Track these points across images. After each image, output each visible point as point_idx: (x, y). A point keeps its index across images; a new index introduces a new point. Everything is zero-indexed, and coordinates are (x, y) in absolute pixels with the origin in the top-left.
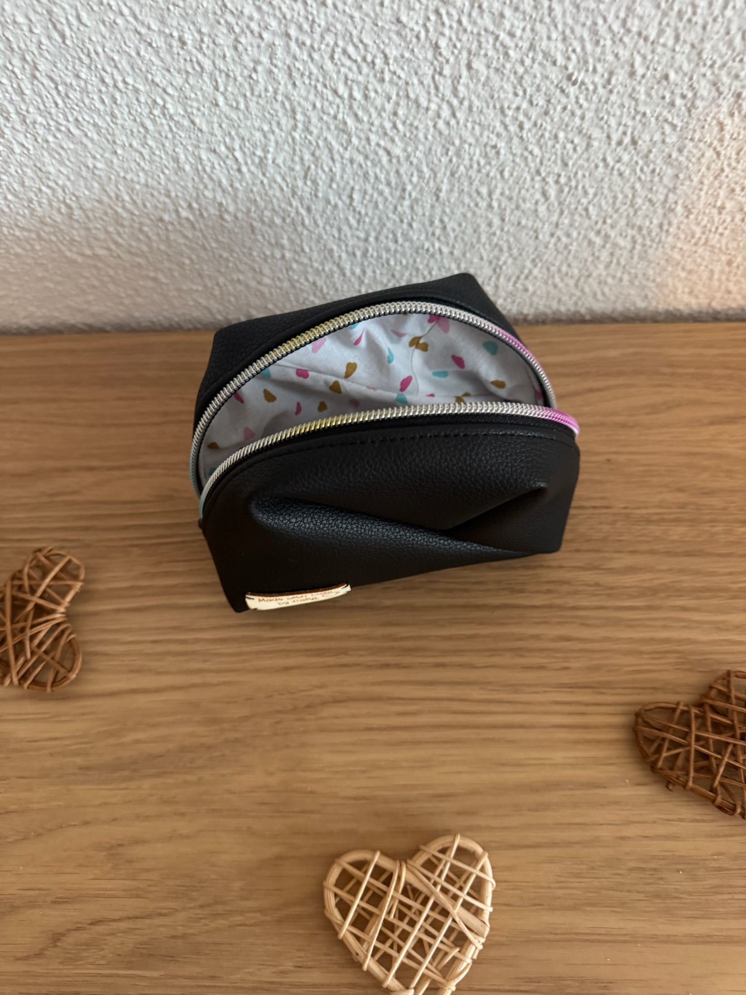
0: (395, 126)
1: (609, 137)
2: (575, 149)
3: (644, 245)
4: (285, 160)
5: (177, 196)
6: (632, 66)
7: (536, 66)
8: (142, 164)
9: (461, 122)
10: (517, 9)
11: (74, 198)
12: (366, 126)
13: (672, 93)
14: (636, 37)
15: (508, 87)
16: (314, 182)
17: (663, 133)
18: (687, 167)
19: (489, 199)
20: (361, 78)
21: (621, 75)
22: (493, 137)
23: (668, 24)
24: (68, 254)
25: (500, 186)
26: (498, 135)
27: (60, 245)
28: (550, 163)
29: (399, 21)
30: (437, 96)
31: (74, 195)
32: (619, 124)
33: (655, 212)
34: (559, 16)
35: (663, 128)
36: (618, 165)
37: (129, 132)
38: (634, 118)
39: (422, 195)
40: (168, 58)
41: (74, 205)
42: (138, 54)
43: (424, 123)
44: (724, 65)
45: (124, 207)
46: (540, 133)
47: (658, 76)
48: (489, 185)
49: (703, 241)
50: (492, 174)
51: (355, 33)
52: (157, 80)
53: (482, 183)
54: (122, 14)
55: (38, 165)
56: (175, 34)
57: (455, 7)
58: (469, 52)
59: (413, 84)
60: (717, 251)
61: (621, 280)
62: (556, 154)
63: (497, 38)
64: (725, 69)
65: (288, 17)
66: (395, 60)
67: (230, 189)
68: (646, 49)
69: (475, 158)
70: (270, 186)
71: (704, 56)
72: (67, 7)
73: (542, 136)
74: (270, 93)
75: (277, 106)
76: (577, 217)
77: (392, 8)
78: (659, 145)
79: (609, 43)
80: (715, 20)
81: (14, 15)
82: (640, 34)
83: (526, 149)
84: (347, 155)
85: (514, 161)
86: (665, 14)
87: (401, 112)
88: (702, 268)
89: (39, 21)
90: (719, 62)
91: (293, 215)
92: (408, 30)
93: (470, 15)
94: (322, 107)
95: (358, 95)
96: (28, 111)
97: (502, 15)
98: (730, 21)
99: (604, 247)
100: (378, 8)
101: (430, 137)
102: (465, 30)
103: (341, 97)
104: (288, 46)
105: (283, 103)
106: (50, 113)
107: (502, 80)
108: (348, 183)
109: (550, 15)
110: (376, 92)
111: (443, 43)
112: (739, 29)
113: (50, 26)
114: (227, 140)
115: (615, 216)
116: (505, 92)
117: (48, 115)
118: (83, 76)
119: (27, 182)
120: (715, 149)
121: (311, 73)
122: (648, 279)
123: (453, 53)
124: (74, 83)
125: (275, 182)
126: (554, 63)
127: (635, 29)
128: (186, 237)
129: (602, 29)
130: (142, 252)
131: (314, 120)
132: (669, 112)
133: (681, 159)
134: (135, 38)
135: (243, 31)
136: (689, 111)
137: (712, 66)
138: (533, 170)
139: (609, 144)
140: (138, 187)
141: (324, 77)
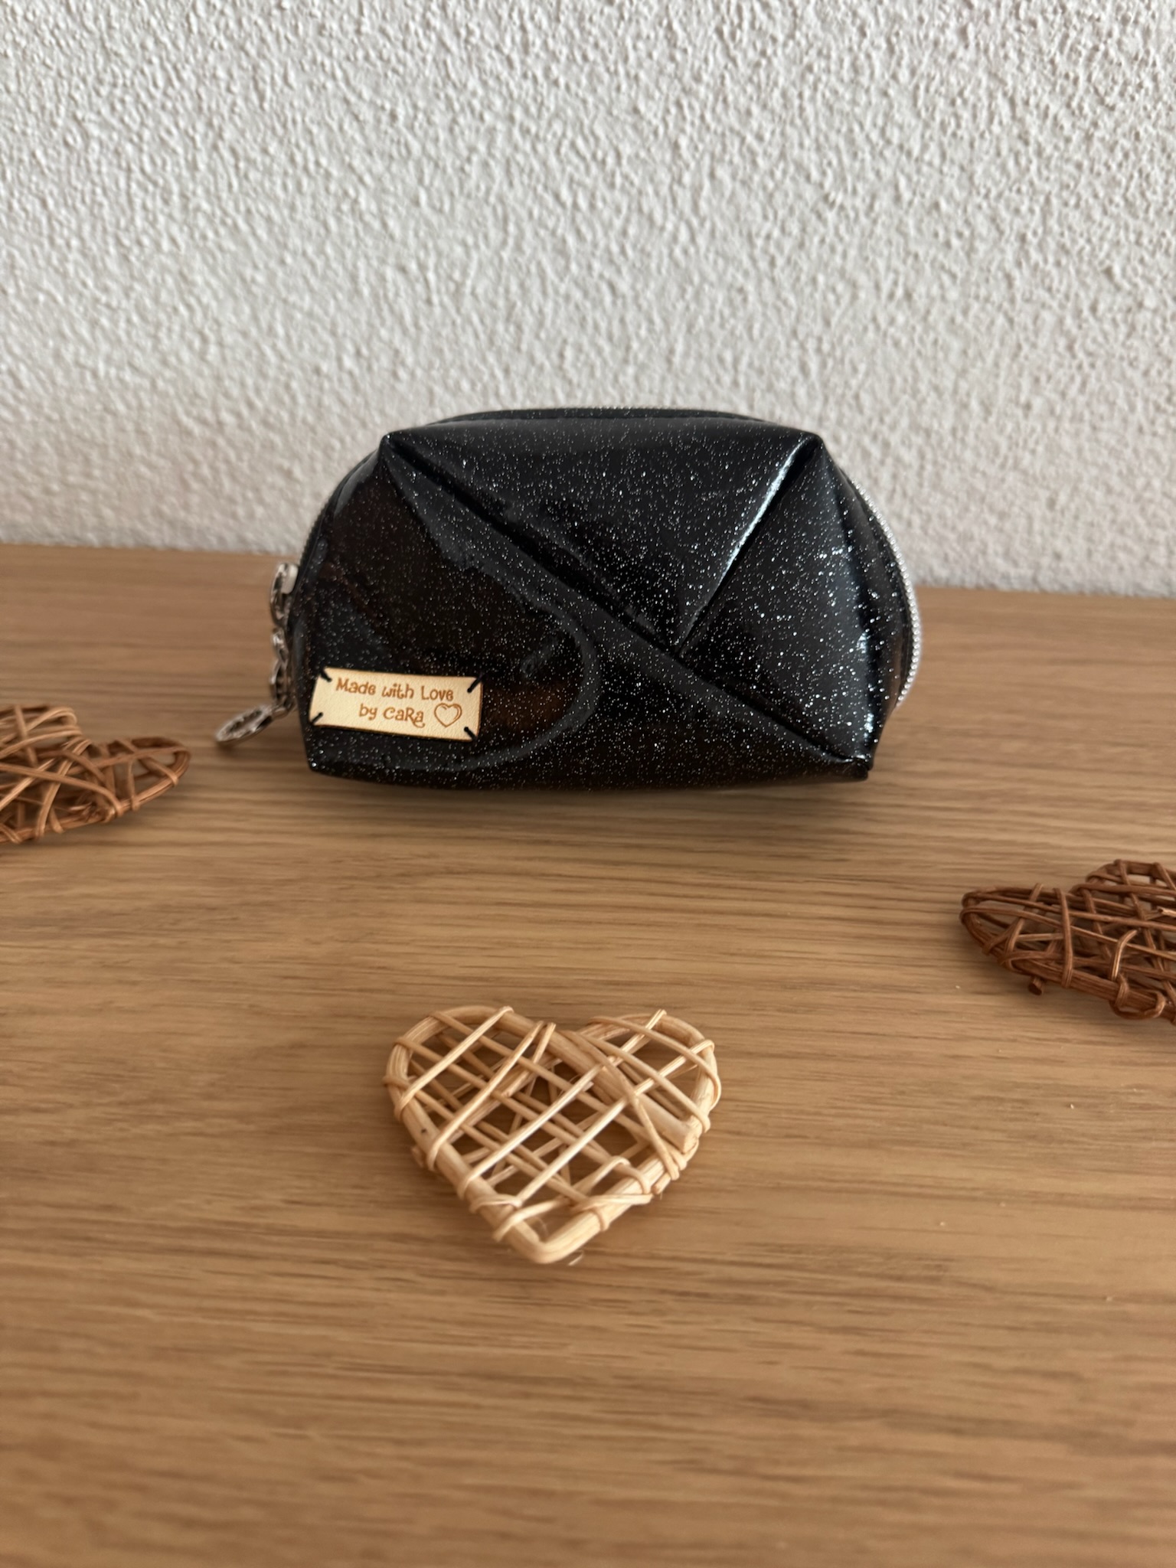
0: (623, 252)
1: (877, 287)
2: (838, 302)
3: (935, 463)
4: (486, 292)
5: (345, 335)
6: (896, 187)
7: (788, 181)
8: (313, 281)
9: (703, 250)
10: (764, 107)
11: (215, 327)
12: (588, 248)
13: (946, 229)
14: (898, 153)
15: (757, 207)
16: (519, 328)
17: (942, 286)
18: (976, 340)
19: (732, 372)
20: (588, 181)
21: (884, 202)
22: (740, 277)
23: (931, 138)
24: (185, 419)
25: (748, 351)
26: (746, 274)
27: (176, 403)
28: (809, 321)
29: (636, 111)
30: (674, 213)
31: (217, 322)
32: (888, 268)
33: (944, 408)
34: (811, 119)
35: (939, 278)
36: (892, 330)
37: (305, 233)
38: (904, 262)
39: (650, 359)
40: (373, 137)
41: (212, 337)
42: (341, 128)
43: (658, 248)
44: (1000, 195)
45: (274, 347)
46: (794, 275)
47: (927, 204)
48: (734, 348)
49: (1010, 462)
50: (738, 332)
51: (586, 122)
52: (356, 163)
53: (725, 345)
54: (334, 77)
55: (185, 271)
56: (388, 106)
57: (697, 98)
58: (713, 156)
59: (647, 195)
60: (1031, 482)
61: (909, 524)
62: (814, 307)
63: (743, 140)
64: (1002, 201)
65: (516, 94)
66: (629, 159)
67: (412, 330)
68: (910, 168)
69: (718, 306)
70: (464, 330)
71: (977, 181)
72: (276, 64)
73: (798, 279)
74: (481, 194)
75: (488, 211)
76: (845, 410)
77: (629, 96)
78: (938, 304)
79: (868, 157)
80: (982, 136)
81: (215, 68)
82: (901, 147)
83: (778, 296)
84: (563, 289)
85: (764, 315)
86: (927, 125)
87: (632, 231)
88: (1016, 510)
89: (241, 78)
90: (994, 193)
91: (486, 378)
92: (644, 124)
93: (713, 110)
94: (540, 218)
95: (583, 203)
96: (194, 193)
97: (749, 113)
98: (998, 139)
99: (882, 463)
100: (614, 94)
101: (664, 271)
102: (708, 128)
103: (563, 205)
104: (510, 133)
105: (494, 209)
106: (219, 198)
107: (749, 197)
108: (559, 332)
109: (801, 116)
110: (604, 201)
111: (684, 142)
112: (1011, 150)
113: (251, 85)
114: (422, 254)
115: (894, 411)
116: (754, 213)
117: (215, 200)
118: (272, 150)
119: (164, 296)
120: (1006, 314)
121: (532, 170)
122: (945, 525)
123: (694, 157)
124: (259, 159)
125: (471, 323)
126: (808, 178)
127: (895, 140)
128: (342, 403)
129: (859, 138)
130: (281, 422)
131: (529, 235)
132: (945, 256)
133: (969, 326)
134: (341, 108)
135: (462, 110)
136: (968, 255)
137: (987, 196)
138: (788, 331)
139: (878, 297)
140: (299, 316)
141: (547, 177)
